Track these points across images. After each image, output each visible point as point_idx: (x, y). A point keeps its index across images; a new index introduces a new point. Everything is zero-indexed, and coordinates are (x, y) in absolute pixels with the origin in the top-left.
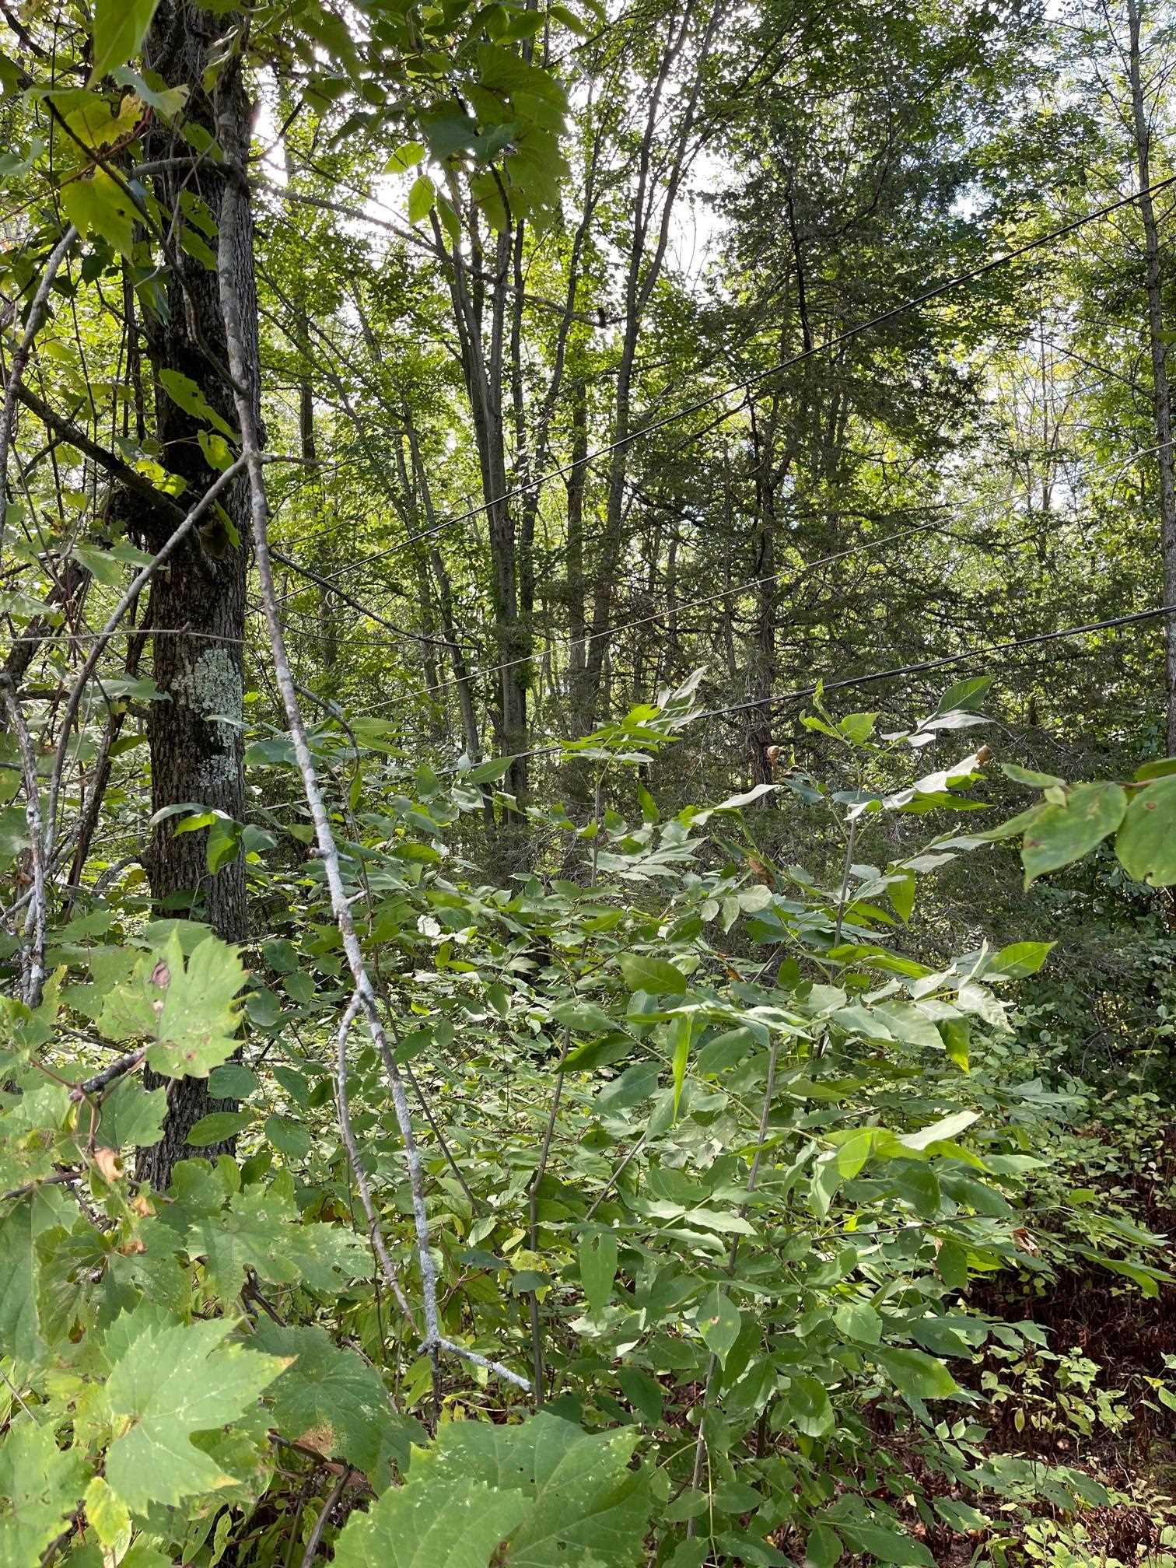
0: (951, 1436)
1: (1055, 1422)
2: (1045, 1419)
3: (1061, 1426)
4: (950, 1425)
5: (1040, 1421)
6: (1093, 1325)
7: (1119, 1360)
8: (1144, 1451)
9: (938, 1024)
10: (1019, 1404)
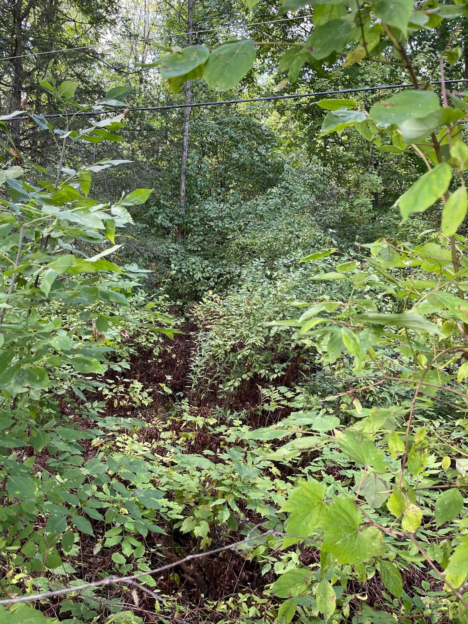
0: (92, 406)
1: (128, 402)
2: (125, 402)
3: (130, 404)
4: (92, 403)
5: (123, 403)
6: (141, 373)
7: (149, 383)
8: (156, 411)
9: (103, 220)
10: (116, 398)
